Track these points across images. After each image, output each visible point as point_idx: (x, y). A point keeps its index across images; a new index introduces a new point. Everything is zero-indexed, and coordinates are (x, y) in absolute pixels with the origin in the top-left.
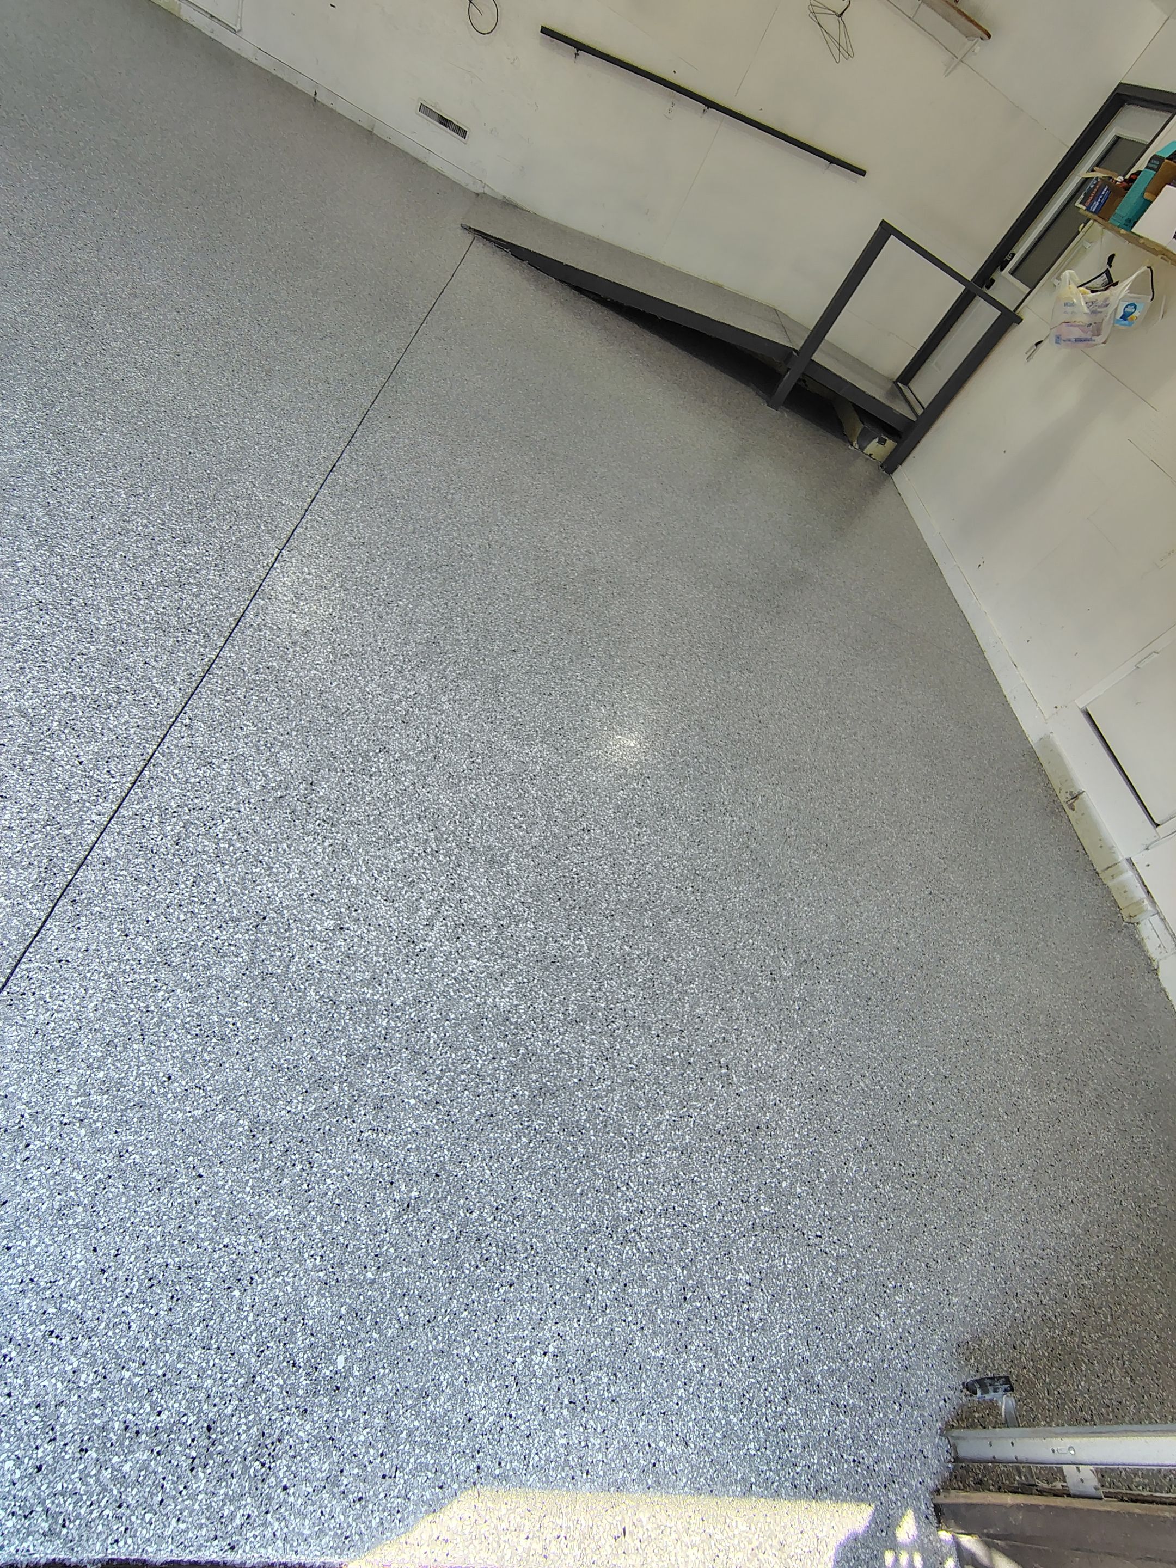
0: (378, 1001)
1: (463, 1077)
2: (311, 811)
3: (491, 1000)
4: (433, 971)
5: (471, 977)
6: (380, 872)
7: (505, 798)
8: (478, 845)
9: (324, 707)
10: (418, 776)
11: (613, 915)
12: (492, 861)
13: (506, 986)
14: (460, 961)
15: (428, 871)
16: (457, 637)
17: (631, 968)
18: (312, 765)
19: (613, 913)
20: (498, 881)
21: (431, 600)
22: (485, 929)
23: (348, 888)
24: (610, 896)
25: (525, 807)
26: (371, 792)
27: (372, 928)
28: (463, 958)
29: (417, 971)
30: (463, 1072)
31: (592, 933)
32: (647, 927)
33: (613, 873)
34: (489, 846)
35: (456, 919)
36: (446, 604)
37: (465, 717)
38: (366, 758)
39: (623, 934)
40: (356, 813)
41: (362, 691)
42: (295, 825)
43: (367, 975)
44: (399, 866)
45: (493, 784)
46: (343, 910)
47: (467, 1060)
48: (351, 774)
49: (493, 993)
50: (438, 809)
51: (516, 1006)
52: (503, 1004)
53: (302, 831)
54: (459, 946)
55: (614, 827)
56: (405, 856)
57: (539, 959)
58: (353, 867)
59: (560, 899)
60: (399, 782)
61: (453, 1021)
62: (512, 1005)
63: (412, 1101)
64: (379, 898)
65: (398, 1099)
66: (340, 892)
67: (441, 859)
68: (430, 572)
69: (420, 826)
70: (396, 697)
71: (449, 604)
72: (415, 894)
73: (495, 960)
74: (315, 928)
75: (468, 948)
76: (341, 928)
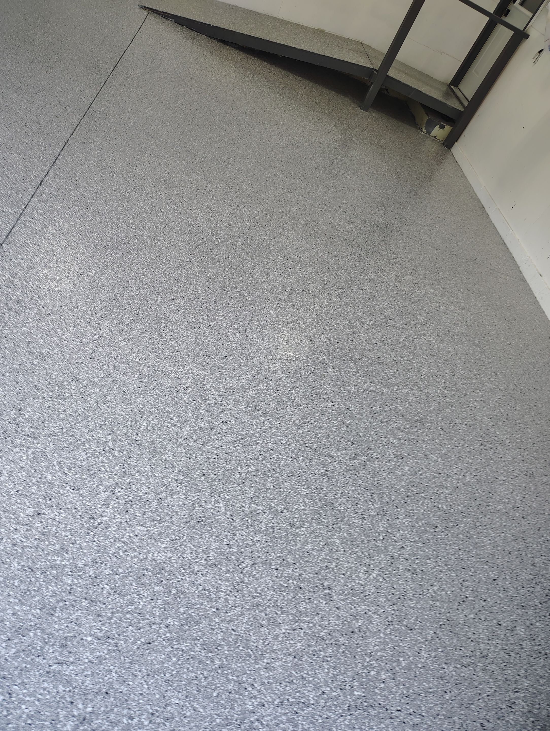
0: (65, 566)
1: (128, 616)
2: (19, 430)
3: (151, 555)
4: (107, 538)
5: (136, 540)
6: (70, 469)
7: (164, 405)
8: (144, 441)
9: (31, 353)
10: (100, 396)
11: (243, 483)
12: (155, 452)
13: (162, 543)
14: (128, 529)
15: (106, 465)
16: (132, 294)
17: (257, 520)
18: (21, 396)
19: (244, 481)
20: (158, 466)
21: (112, 269)
22: (148, 503)
23: (44, 484)
24: (242, 469)
25: (180, 410)
26: (65, 411)
27: (62, 511)
28: (130, 526)
29: (95, 539)
30: (128, 613)
31: (228, 497)
32: (269, 489)
33: (244, 452)
34: (152, 441)
35: (126, 497)
36: (124, 271)
37: (136, 350)
38: (62, 386)
39: (251, 495)
40: (53, 427)
41: (60, 339)
42: (6, 442)
43: (58, 547)
44: (84, 463)
45: (155, 396)
46: (40, 500)
47: (132, 602)
48: (50, 399)
49: (153, 549)
50: (115, 419)
51: (170, 558)
52: (160, 557)
53: (11, 445)
54: (128, 517)
55: (246, 418)
56: (89, 455)
57: (189, 520)
58: (49, 467)
59: (204, 475)
60: (86, 402)
61: (122, 575)
62: (167, 557)
63: (89, 638)
64: (68, 488)
65: (78, 638)
66: (39, 487)
67: (116, 454)
68: (112, 249)
69: (101, 432)
70: (85, 341)
71: (127, 271)
72: (96, 482)
73: (155, 525)
74: (19, 516)
75: (135, 518)
76: (39, 514)
